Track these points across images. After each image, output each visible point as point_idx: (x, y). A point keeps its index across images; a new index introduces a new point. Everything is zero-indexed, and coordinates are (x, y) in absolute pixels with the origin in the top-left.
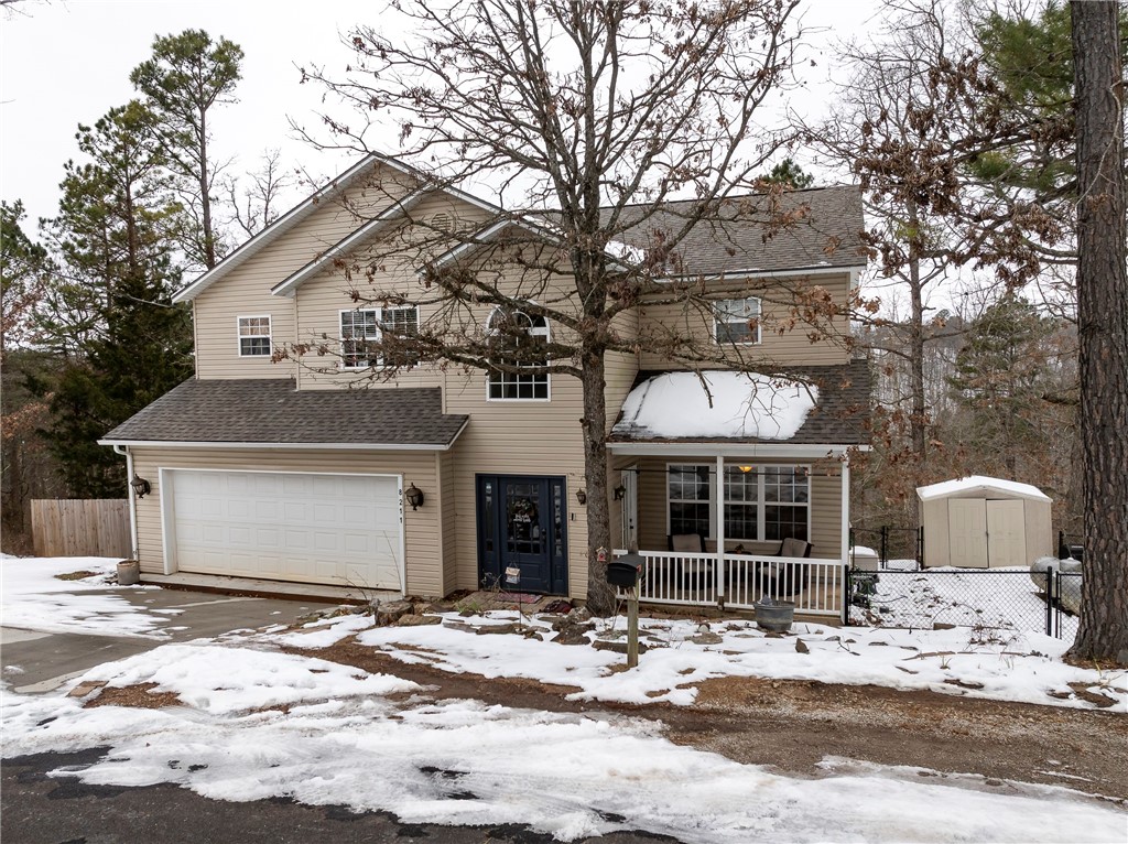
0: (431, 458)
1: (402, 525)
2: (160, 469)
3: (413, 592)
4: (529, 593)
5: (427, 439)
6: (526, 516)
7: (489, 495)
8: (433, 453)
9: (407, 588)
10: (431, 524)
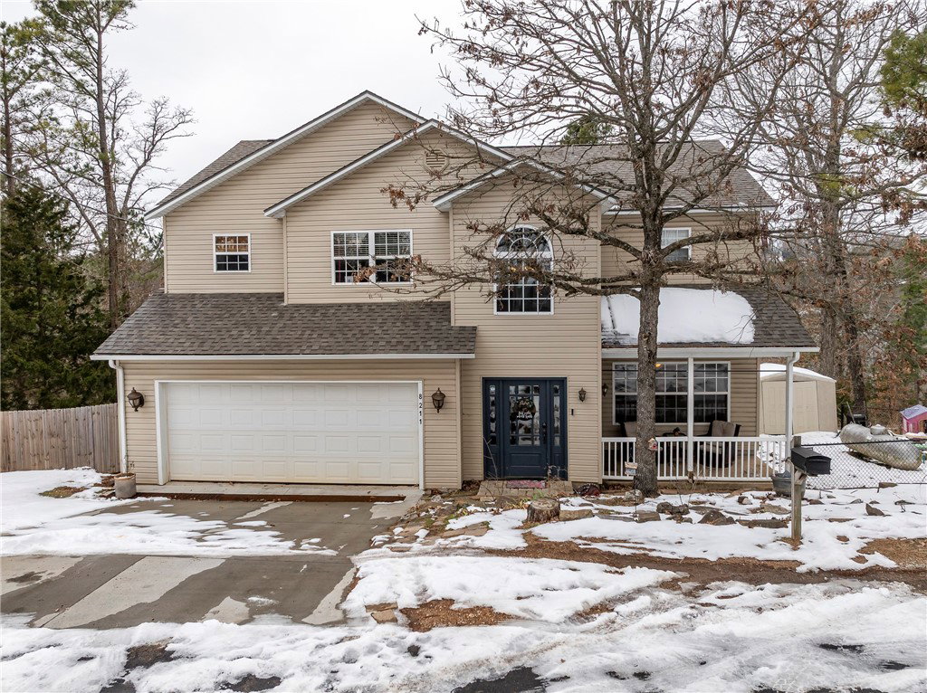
0: (452, 365)
1: (421, 427)
2: (157, 383)
3: (431, 485)
4: (532, 479)
5: (449, 349)
6: (528, 413)
7: (493, 396)
8: (454, 361)
9: (425, 483)
10: (449, 425)
